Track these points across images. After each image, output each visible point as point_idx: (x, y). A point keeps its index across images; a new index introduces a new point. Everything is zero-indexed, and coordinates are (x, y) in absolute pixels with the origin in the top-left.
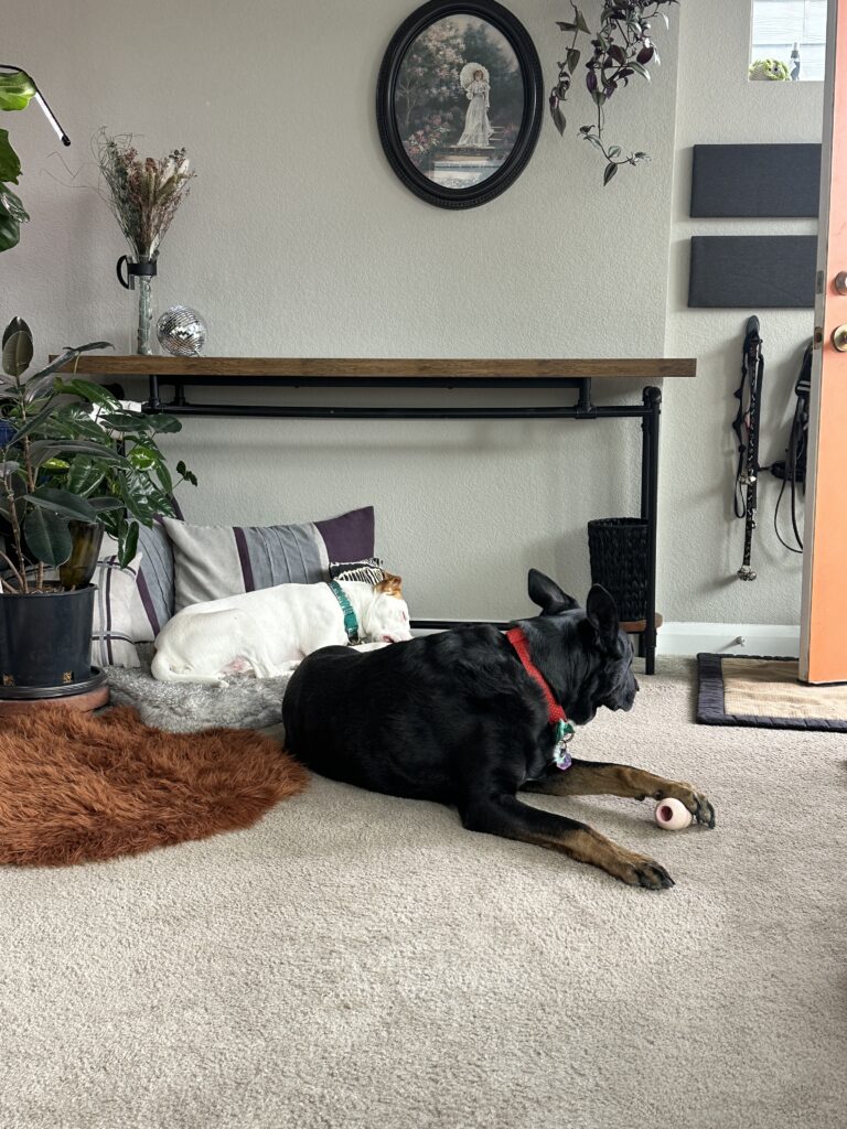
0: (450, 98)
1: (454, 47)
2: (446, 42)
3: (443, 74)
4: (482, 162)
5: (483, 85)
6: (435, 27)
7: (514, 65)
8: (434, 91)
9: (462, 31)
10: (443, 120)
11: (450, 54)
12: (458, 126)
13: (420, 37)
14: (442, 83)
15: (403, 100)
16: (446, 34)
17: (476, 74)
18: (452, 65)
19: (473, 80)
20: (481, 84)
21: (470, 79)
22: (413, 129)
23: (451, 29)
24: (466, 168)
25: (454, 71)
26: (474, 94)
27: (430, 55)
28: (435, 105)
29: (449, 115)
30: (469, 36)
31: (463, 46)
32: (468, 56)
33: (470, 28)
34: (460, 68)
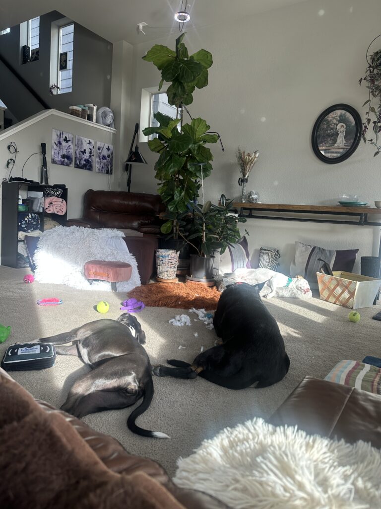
0: (333, 133)
1: (336, 119)
2: (334, 118)
3: (332, 127)
4: (341, 150)
5: (344, 129)
6: (331, 114)
7: (354, 123)
8: (329, 131)
9: (338, 115)
10: (331, 139)
11: (335, 121)
12: (335, 141)
13: (326, 117)
14: (331, 129)
15: (319, 135)
16: (334, 116)
17: (342, 126)
18: (335, 124)
19: (341, 128)
20: (343, 129)
21: (340, 127)
22: (322, 142)
23: (336, 114)
24: (336, 153)
25: (335, 126)
26: (341, 132)
27: (329, 122)
28: (329, 135)
29: (333, 138)
30: (341, 116)
31: (339, 119)
32: (340, 121)
33: (341, 113)
34: (337, 125)
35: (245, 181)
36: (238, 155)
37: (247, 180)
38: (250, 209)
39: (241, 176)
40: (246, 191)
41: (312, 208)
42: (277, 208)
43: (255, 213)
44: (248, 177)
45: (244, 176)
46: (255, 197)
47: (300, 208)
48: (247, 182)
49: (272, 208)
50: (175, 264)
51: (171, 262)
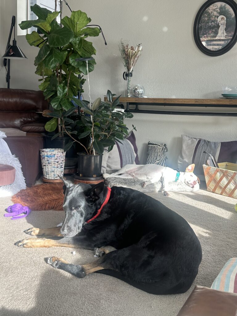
0: (215, 25)
1: (216, 11)
2: (214, 10)
3: (213, 19)
4: (222, 43)
5: (224, 22)
6: (211, 6)
7: (233, 15)
8: (210, 24)
9: (219, 7)
10: (212, 32)
11: (215, 13)
12: (216, 33)
13: (207, 9)
14: (212, 21)
15: (201, 27)
16: (214, 8)
17: (222, 18)
18: (215, 16)
19: (221, 20)
20: (224, 21)
22: (203, 34)
23: (216, 6)
24: (218, 45)
25: (216, 18)
26: (221, 24)
27: (209, 14)
28: (211, 28)
29: (214, 30)
30: (221, 8)
31: (219, 11)
32: (221, 13)
33: (221, 6)
34: (218, 17)
35: (130, 75)
36: (122, 49)
37: (131, 74)
38: (136, 104)
39: (125, 70)
40: (131, 86)
41: (196, 102)
42: (162, 102)
43: (141, 107)
44: (132, 71)
45: (129, 70)
46: (140, 91)
47: (185, 102)
48: (131, 76)
49: (157, 102)
50: (61, 163)
51: (58, 162)
